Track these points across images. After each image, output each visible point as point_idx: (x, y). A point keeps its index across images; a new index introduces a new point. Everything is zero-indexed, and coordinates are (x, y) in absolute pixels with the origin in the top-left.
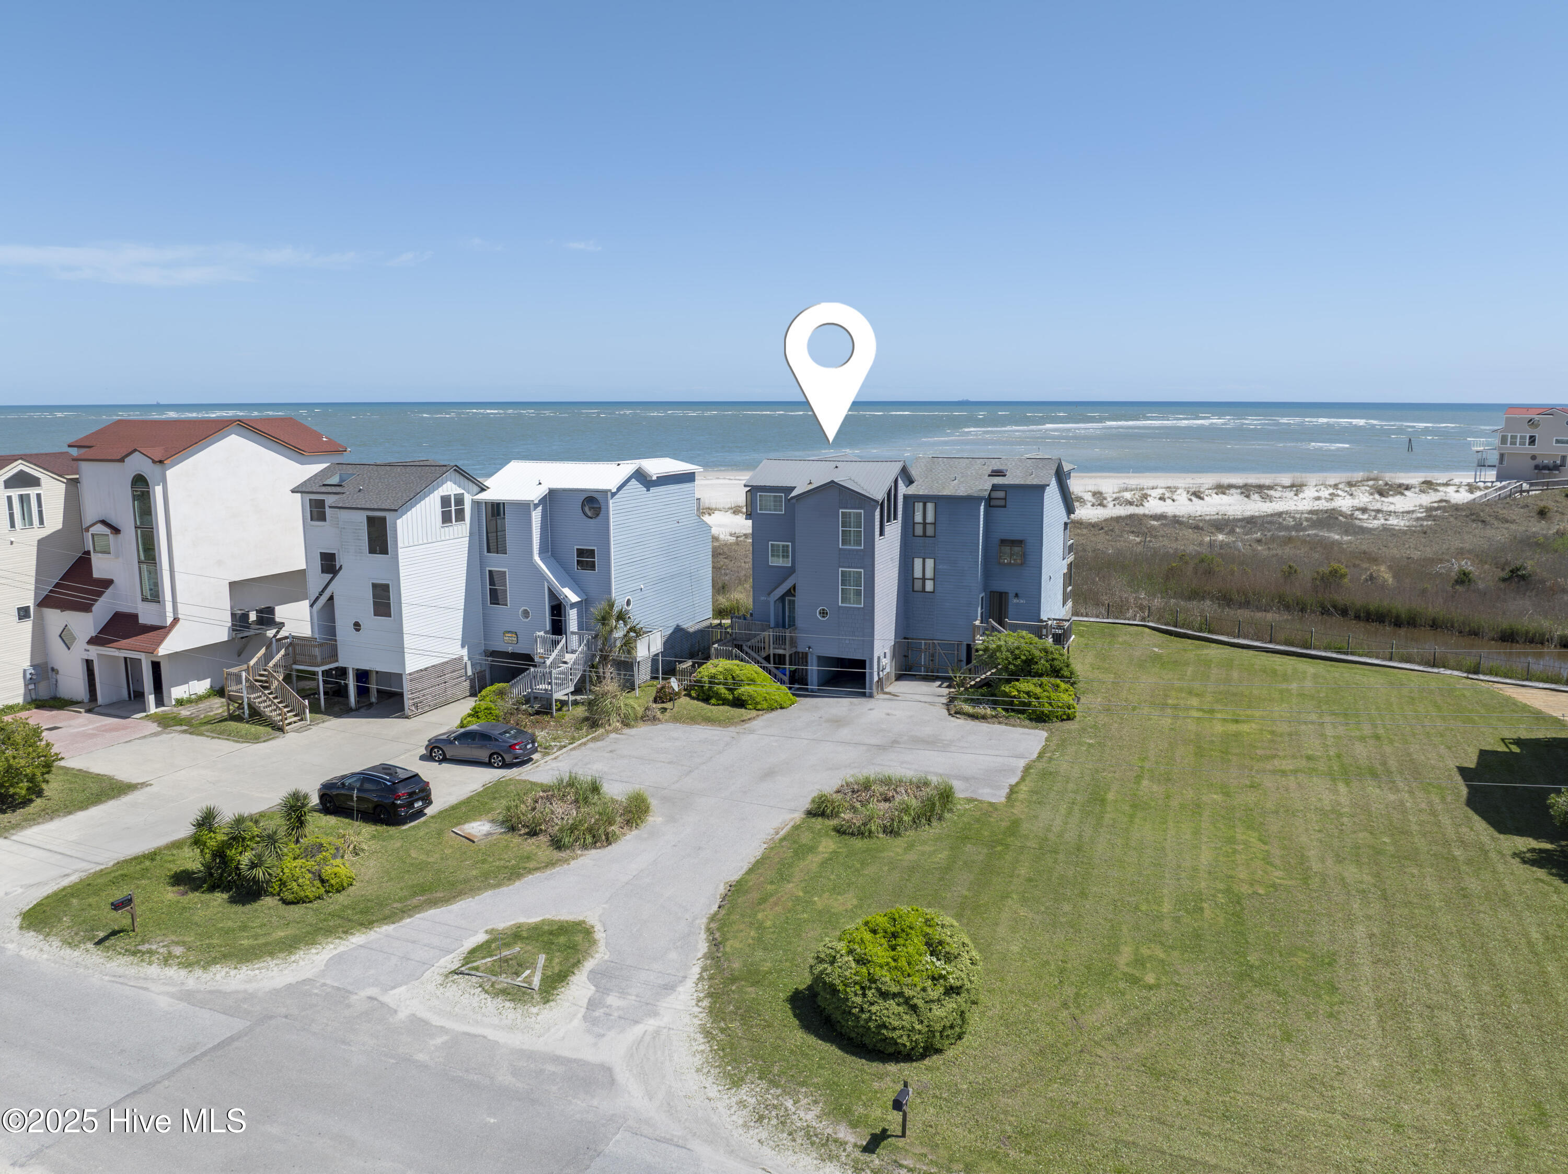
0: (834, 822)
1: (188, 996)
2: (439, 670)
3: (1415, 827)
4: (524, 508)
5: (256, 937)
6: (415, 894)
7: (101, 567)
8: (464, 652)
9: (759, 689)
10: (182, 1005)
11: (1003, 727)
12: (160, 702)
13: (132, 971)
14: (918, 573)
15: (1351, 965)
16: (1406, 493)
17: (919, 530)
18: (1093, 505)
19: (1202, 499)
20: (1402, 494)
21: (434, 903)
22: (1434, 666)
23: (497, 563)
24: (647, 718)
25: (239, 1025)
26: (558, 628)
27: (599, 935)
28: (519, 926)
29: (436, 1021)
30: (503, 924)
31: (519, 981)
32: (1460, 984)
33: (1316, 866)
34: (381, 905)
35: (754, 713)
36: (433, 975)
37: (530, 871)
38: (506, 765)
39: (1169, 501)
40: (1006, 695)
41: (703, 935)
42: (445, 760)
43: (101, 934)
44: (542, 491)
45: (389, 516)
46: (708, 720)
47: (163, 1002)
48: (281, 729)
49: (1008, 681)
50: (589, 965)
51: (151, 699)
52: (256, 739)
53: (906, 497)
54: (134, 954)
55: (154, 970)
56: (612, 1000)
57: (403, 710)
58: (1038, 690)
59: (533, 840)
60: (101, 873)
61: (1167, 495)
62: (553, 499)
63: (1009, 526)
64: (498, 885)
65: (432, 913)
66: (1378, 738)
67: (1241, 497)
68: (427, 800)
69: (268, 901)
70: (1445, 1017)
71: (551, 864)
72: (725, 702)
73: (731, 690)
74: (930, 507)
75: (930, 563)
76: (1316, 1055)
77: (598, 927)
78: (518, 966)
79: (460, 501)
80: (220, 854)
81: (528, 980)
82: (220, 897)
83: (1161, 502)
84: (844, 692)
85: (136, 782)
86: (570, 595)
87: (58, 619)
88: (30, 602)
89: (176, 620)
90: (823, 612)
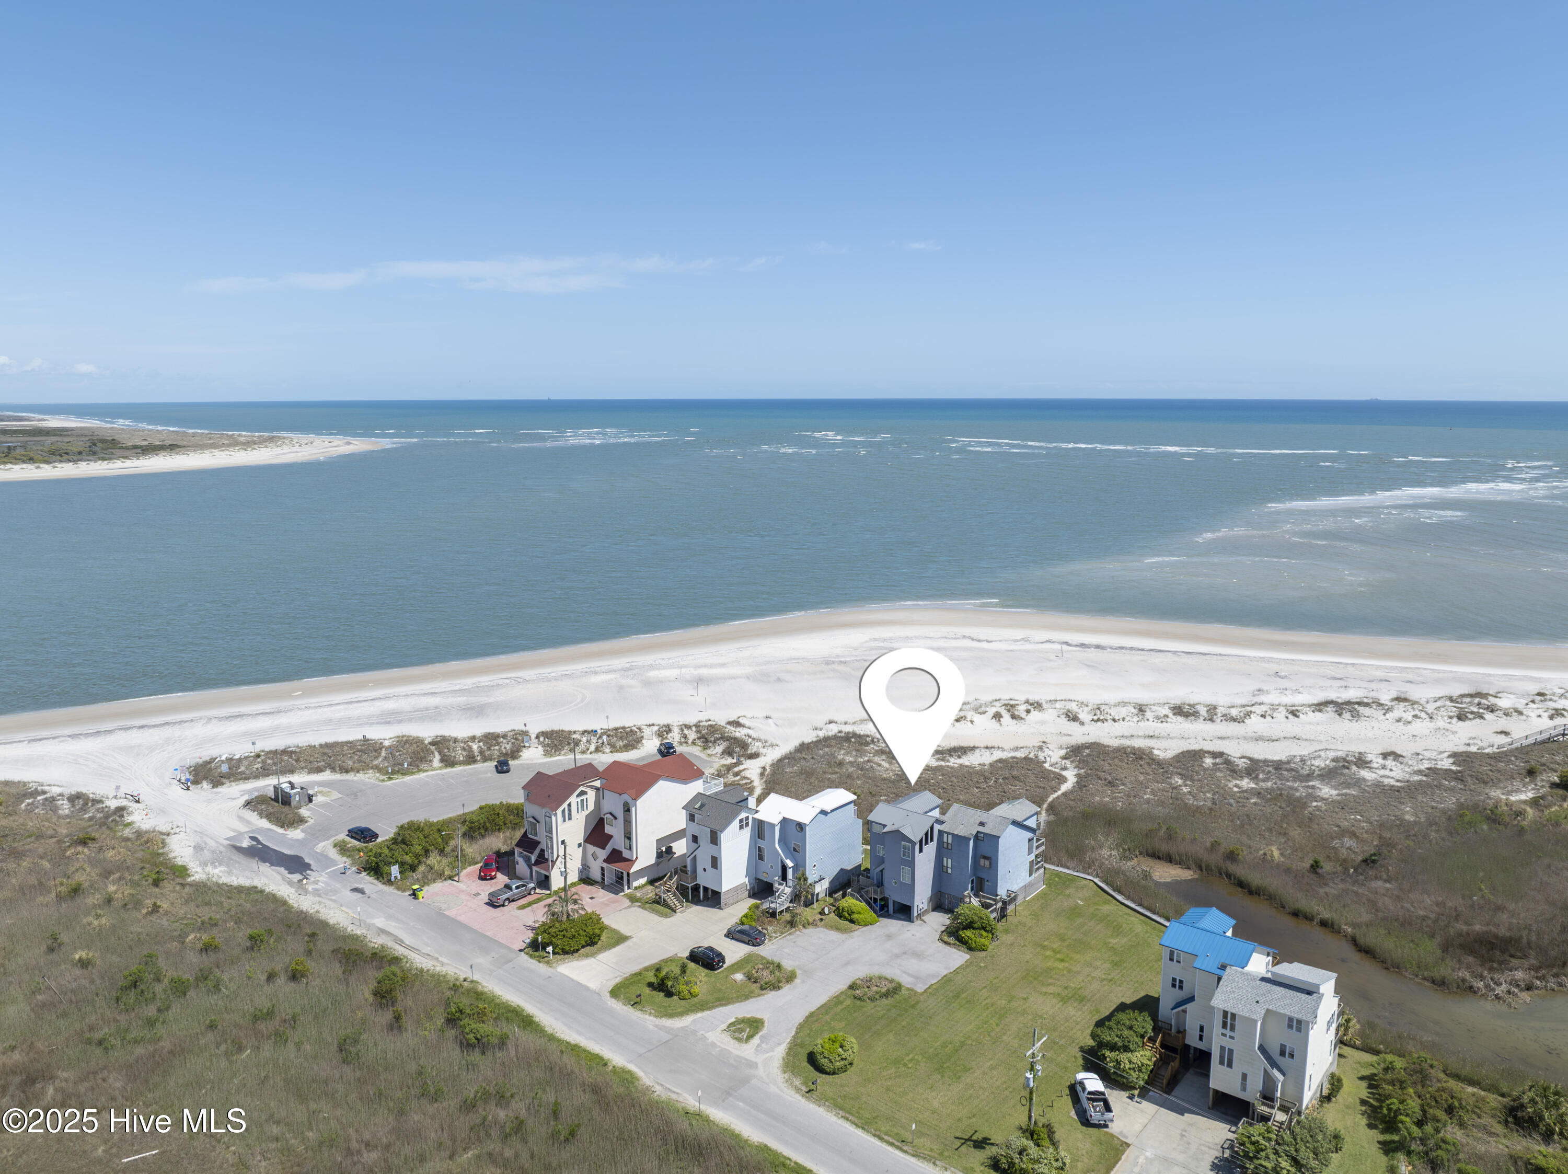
0: (855, 993)
1: (657, 1026)
2: (735, 889)
4: (773, 826)
5: (673, 1010)
6: (716, 1001)
7: (608, 829)
8: (746, 880)
9: (861, 916)
10: (656, 1029)
11: (955, 950)
12: (629, 888)
13: (642, 1016)
14: (945, 864)
16: (1488, 715)
17: (945, 845)
18: (1204, 720)
19: (1296, 716)
20: (1482, 718)
21: (722, 1005)
23: (761, 843)
24: (813, 924)
25: (670, 1037)
26: (784, 877)
27: (766, 1024)
28: (744, 1017)
29: (719, 1044)
30: (740, 1016)
31: (740, 1036)
33: (1004, 1038)
34: (707, 1004)
35: (858, 927)
36: (719, 1030)
37: (752, 997)
38: (754, 945)
39: (1268, 718)
40: (960, 936)
41: (795, 1030)
42: (733, 938)
43: (632, 1003)
44: (780, 818)
45: (719, 831)
46: (838, 929)
47: (651, 1027)
48: (675, 911)
49: (963, 929)
50: (760, 1034)
51: (626, 887)
52: (666, 916)
53: (939, 831)
54: (642, 1011)
55: (647, 1017)
56: (763, 1045)
57: (720, 904)
58: (972, 936)
59: (755, 985)
60: (627, 979)
62: (785, 821)
63: (985, 849)
64: (741, 1001)
65: (721, 1009)
66: (1111, 981)
68: (724, 962)
69: (675, 997)
71: (759, 995)
72: (847, 920)
73: (850, 915)
74: (950, 836)
75: (949, 861)
76: (934, 1094)
77: (766, 1021)
78: (741, 1031)
79: (747, 818)
80: (663, 980)
81: (743, 1036)
82: (662, 994)
83: (1262, 719)
84: (902, 917)
85: (628, 934)
86: (789, 863)
87: (591, 849)
88: (582, 841)
89: (637, 858)
90: (895, 882)
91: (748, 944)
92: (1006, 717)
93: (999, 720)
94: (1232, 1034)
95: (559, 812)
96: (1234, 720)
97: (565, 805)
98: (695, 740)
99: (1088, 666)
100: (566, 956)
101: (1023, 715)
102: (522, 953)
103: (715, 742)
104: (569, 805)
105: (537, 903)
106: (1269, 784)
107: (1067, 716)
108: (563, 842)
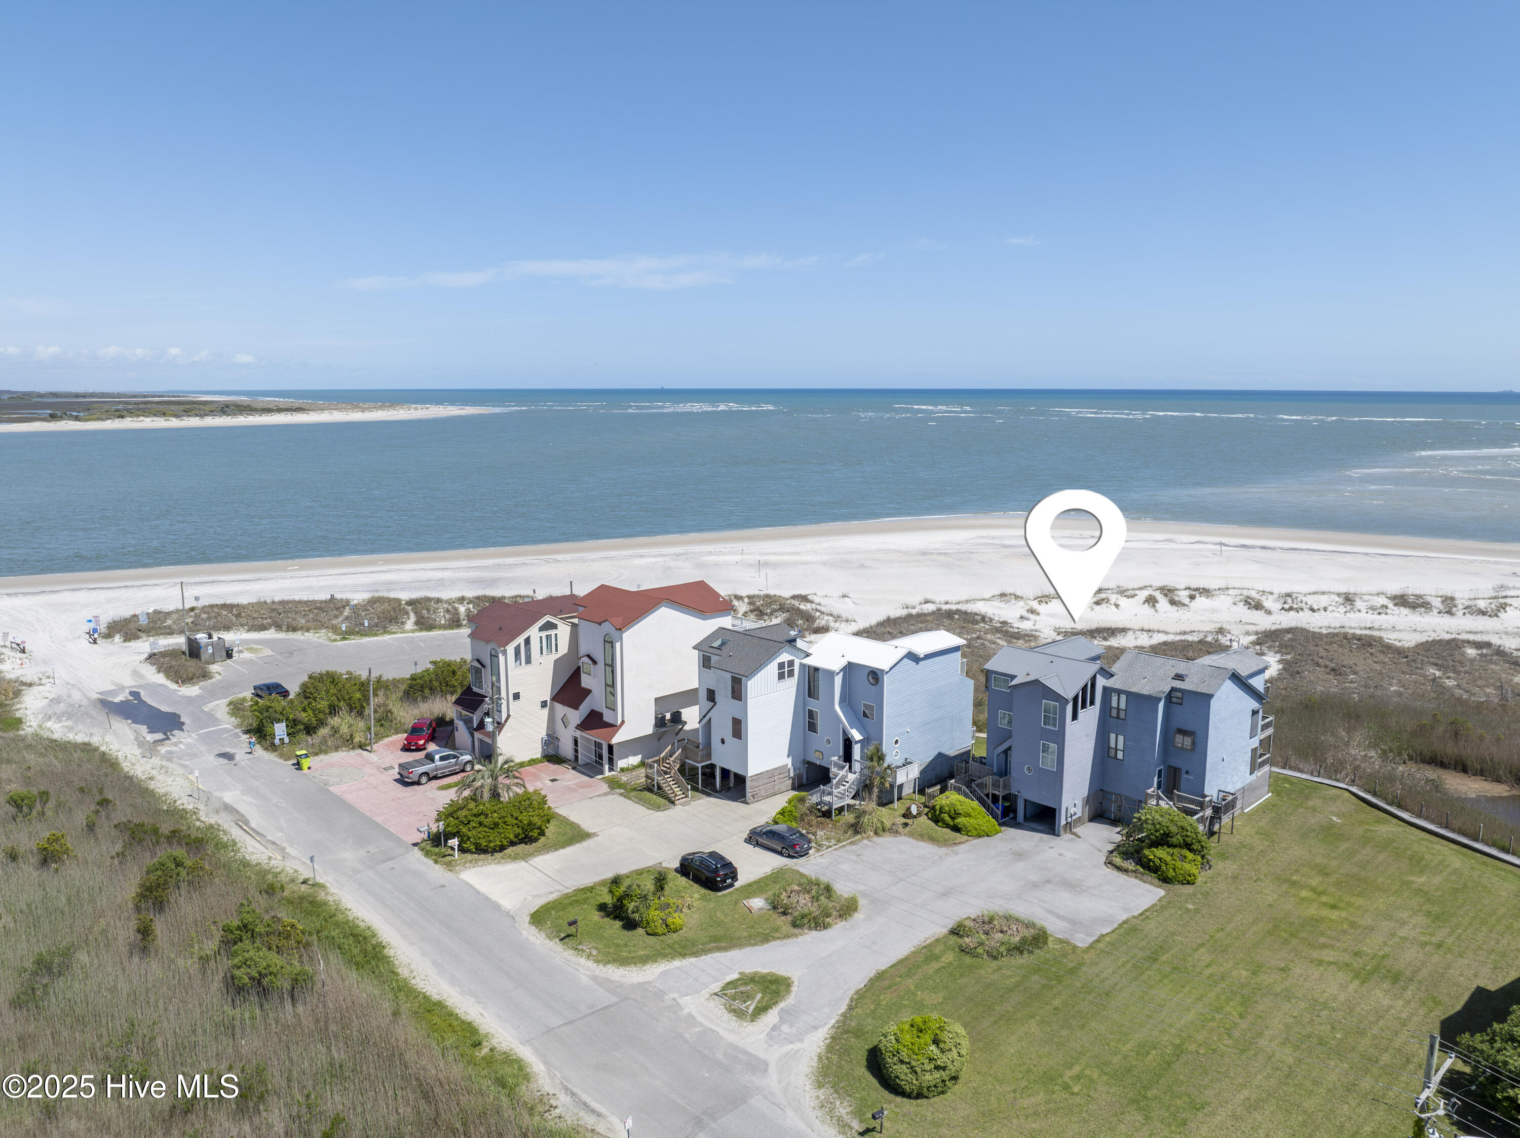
0: (962, 941)
1: (595, 979)
2: (770, 775)
4: (831, 674)
5: (630, 952)
6: (711, 941)
7: (586, 681)
8: (789, 762)
9: (972, 821)
10: (592, 983)
11: (1137, 881)
12: (611, 769)
13: (573, 959)
14: (1111, 746)
15: (1212, 1113)
17: (1114, 713)
21: (719, 949)
23: (813, 705)
24: (893, 831)
25: (614, 999)
26: (848, 757)
27: (794, 989)
28: (756, 973)
29: (700, 1019)
30: (749, 970)
31: (743, 1007)
33: (1263, 1043)
34: (693, 945)
35: (966, 838)
36: (706, 993)
37: (775, 939)
38: (790, 856)
40: (1146, 857)
41: (847, 1001)
42: (758, 844)
43: (563, 935)
44: (842, 663)
45: (743, 679)
46: (932, 839)
47: (585, 980)
48: (673, 803)
49: (1150, 846)
50: (782, 1005)
51: (607, 767)
52: (658, 808)
53: (1105, 689)
54: (576, 949)
55: (582, 960)
56: (785, 1028)
57: (744, 796)
58: (1168, 859)
59: (783, 918)
60: (567, 896)
62: (850, 669)
63: (1183, 718)
64: (755, 945)
65: (717, 955)
66: (1440, 946)
68: (735, 878)
69: (640, 931)
71: (787, 936)
72: (947, 826)
73: (953, 818)
74: (1123, 698)
75: (1121, 738)
77: (796, 983)
78: (746, 997)
79: (791, 663)
80: (620, 899)
81: (748, 1007)
82: (618, 924)
84: (1041, 828)
85: (591, 831)
86: (856, 735)
87: (561, 710)
88: (548, 698)
89: (623, 722)
90: (1029, 769)
91: (780, 853)
92: (1163, 603)
93: (1154, 606)
95: (511, 649)
96: (1485, 612)
97: (521, 640)
98: (746, 613)
100: (482, 856)
101: (1186, 601)
102: (416, 848)
103: (771, 614)
104: (527, 641)
108: (517, 696)
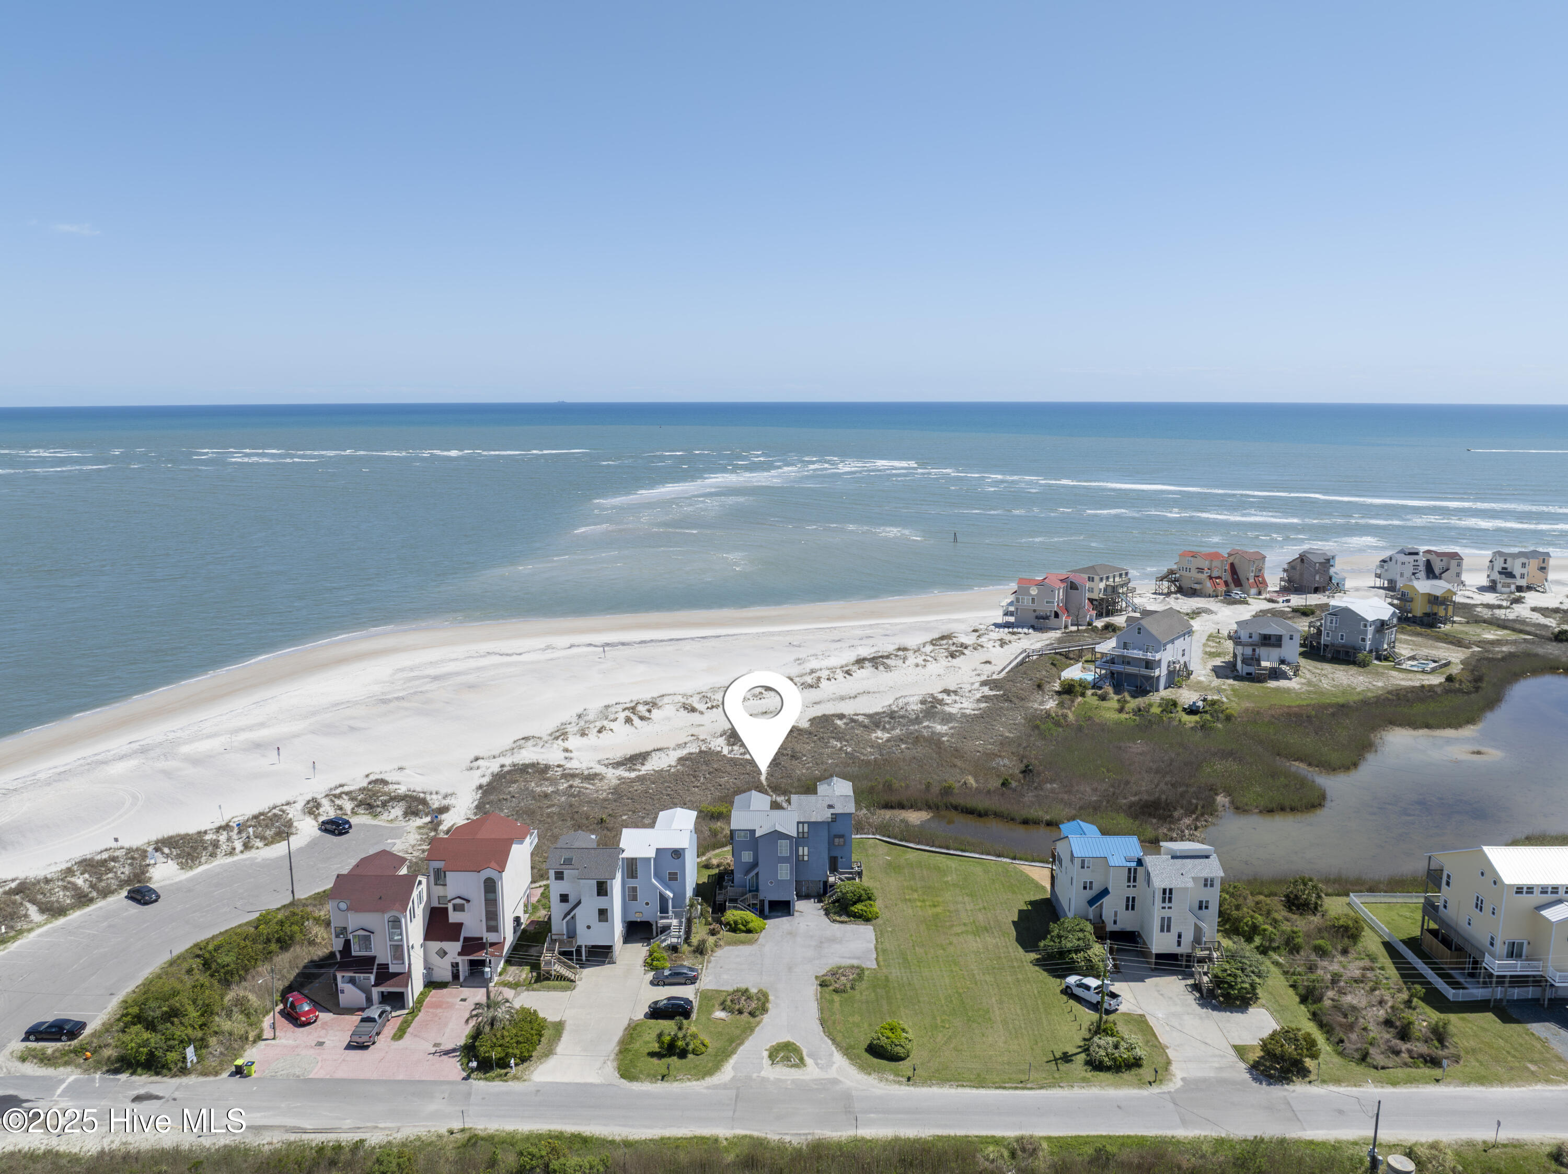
0: (831, 988)
1: (709, 1088)
3: (1002, 955)
4: (647, 860)
5: (703, 1067)
7: (455, 917)
8: (622, 926)
9: (753, 923)
10: (710, 1091)
11: (854, 926)
13: (682, 1085)
14: (801, 853)
15: (994, 1011)
16: (966, 651)
19: (851, 675)
20: (964, 654)
22: (999, 856)
23: (632, 883)
24: (717, 946)
25: (733, 1092)
26: (665, 910)
27: (797, 1045)
28: (772, 1047)
29: (783, 1078)
30: (766, 1047)
31: (792, 1063)
32: (1019, 1012)
33: (978, 977)
34: (725, 1049)
35: (758, 935)
36: (767, 1066)
37: (754, 1027)
38: (691, 984)
40: (852, 911)
41: (827, 1039)
43: (659, 1078)
44: (655, 850)
46: (742, 942)
47: (704, 1091)
48: (575, 980)
49: (852, 905)
50: (803, 1053)
54: (677, 1081)
56: (820, 1062)
57: (613, 957)
58: (865, 908)
59: (743, 1016)
60: (620, 1060)
61: (831, 675)
62: (659, 852)
63: (837, 829)
64: (750, 1035)
65: (741, 1048)
66: (985, 908)
67: (873, 669)
68: (693, 1007)
69: (692, 1056)
70: (1017, 1022)
71: (757, 1024)
72: (743, 932)
73: (745, 926)
74: (806, 826)
75: (806, 849)
76: (990, 1039)
77: (794, 1042)
78: (785, 1059)
80: (672, 1043)
81: (794, 1063)
82: (675, 1058)
84: (779, 914)
85: (558, 1019)
86: (670, 894)
88: (423, 938)
90: (771, 883)
91: (685, 984)
92: (636, 720)
93: (634, 724)
94: (1170, 905)
95: (408, 912)
96: (812, 686)
97: (411, 903)
98: (353, 809)
99: (641, 662)
100: (526, 1064)
101: (647, 715)
102: (470, 1081)
103: (384, 804)
104: (413, 901)
105: (409, 1026)
106: (898, 731)
107: (685, 708)
108: (413, 947)
